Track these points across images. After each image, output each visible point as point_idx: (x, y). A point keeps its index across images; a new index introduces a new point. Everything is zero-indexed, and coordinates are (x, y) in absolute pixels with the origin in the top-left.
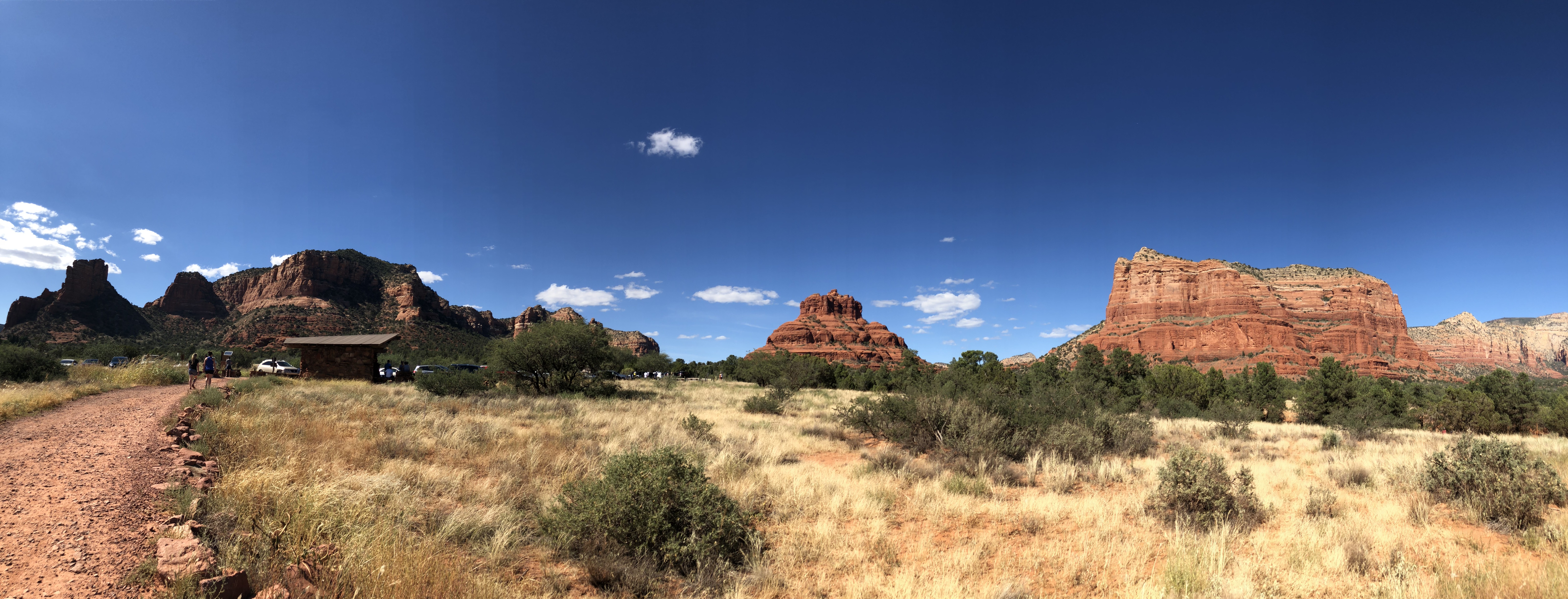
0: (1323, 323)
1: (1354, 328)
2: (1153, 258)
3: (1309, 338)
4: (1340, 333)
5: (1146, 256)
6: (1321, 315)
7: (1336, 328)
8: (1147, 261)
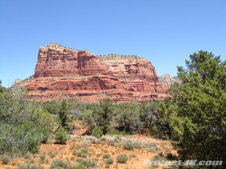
0: (127, 79)
1: (141, 81)
2: (58, 47)
3: (125, 85)
4: (137, 83)
5: (55, 47)
6: (126, 75)
7: (134, 81)
8: (56, 49)
